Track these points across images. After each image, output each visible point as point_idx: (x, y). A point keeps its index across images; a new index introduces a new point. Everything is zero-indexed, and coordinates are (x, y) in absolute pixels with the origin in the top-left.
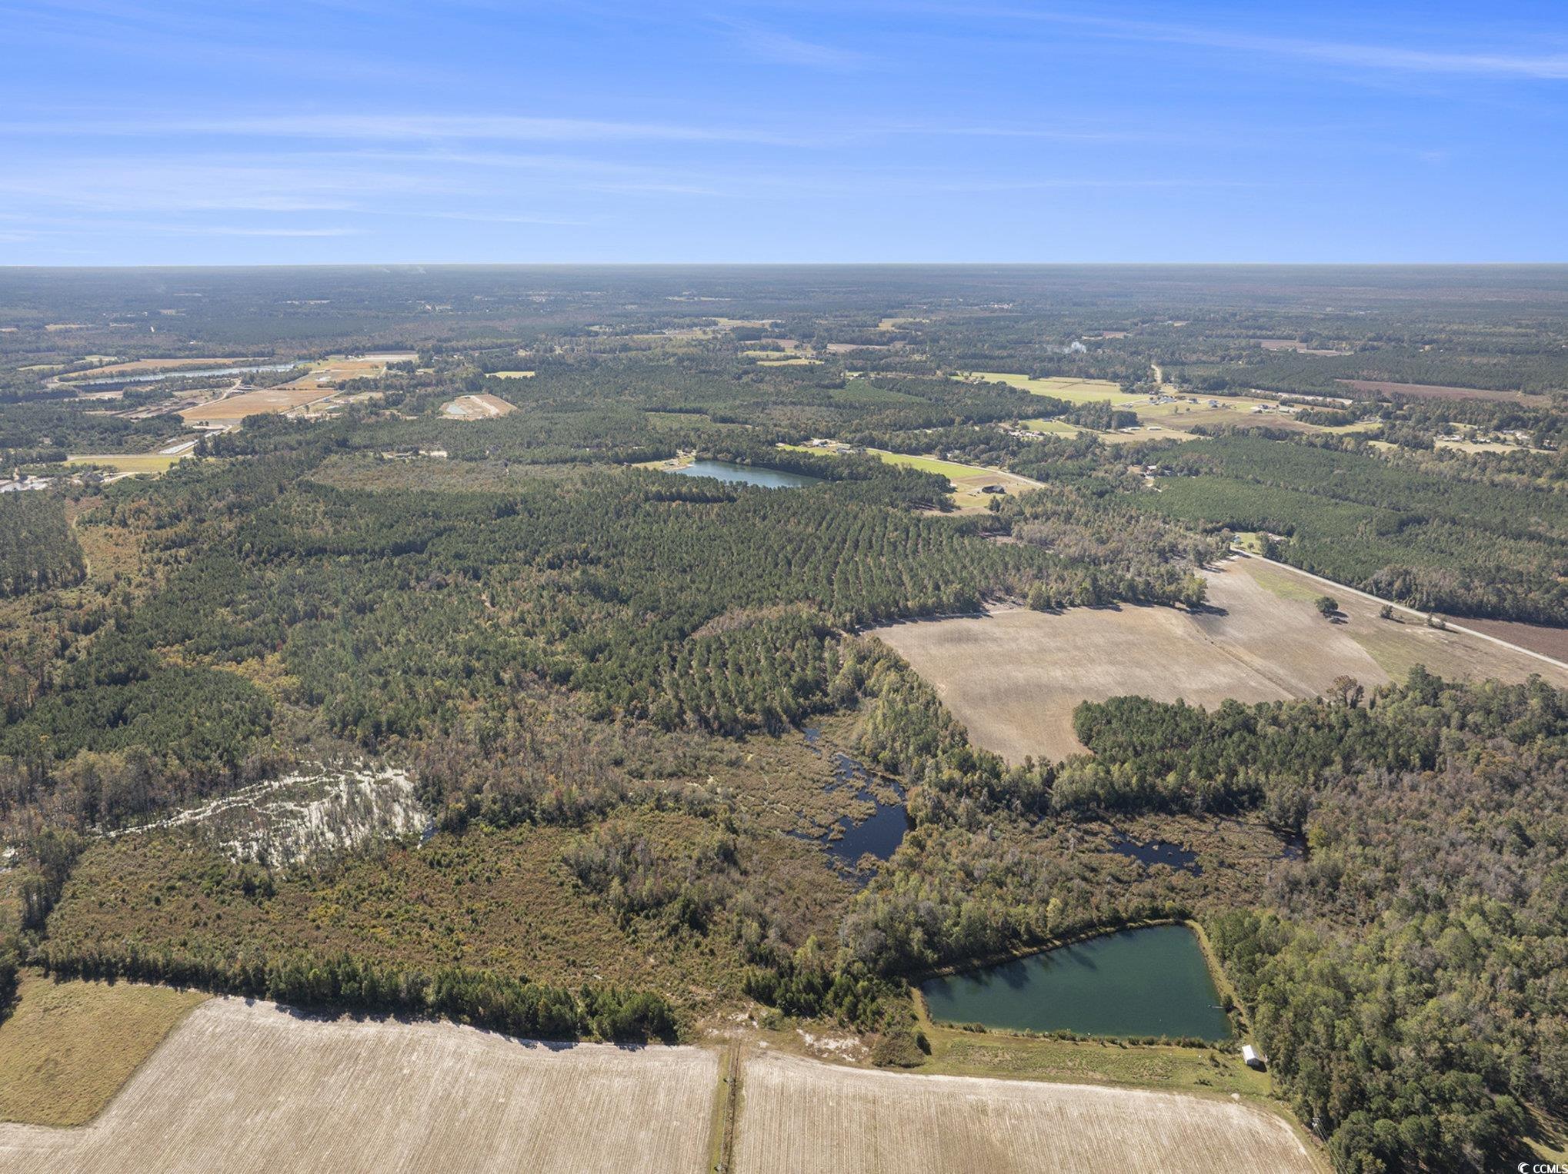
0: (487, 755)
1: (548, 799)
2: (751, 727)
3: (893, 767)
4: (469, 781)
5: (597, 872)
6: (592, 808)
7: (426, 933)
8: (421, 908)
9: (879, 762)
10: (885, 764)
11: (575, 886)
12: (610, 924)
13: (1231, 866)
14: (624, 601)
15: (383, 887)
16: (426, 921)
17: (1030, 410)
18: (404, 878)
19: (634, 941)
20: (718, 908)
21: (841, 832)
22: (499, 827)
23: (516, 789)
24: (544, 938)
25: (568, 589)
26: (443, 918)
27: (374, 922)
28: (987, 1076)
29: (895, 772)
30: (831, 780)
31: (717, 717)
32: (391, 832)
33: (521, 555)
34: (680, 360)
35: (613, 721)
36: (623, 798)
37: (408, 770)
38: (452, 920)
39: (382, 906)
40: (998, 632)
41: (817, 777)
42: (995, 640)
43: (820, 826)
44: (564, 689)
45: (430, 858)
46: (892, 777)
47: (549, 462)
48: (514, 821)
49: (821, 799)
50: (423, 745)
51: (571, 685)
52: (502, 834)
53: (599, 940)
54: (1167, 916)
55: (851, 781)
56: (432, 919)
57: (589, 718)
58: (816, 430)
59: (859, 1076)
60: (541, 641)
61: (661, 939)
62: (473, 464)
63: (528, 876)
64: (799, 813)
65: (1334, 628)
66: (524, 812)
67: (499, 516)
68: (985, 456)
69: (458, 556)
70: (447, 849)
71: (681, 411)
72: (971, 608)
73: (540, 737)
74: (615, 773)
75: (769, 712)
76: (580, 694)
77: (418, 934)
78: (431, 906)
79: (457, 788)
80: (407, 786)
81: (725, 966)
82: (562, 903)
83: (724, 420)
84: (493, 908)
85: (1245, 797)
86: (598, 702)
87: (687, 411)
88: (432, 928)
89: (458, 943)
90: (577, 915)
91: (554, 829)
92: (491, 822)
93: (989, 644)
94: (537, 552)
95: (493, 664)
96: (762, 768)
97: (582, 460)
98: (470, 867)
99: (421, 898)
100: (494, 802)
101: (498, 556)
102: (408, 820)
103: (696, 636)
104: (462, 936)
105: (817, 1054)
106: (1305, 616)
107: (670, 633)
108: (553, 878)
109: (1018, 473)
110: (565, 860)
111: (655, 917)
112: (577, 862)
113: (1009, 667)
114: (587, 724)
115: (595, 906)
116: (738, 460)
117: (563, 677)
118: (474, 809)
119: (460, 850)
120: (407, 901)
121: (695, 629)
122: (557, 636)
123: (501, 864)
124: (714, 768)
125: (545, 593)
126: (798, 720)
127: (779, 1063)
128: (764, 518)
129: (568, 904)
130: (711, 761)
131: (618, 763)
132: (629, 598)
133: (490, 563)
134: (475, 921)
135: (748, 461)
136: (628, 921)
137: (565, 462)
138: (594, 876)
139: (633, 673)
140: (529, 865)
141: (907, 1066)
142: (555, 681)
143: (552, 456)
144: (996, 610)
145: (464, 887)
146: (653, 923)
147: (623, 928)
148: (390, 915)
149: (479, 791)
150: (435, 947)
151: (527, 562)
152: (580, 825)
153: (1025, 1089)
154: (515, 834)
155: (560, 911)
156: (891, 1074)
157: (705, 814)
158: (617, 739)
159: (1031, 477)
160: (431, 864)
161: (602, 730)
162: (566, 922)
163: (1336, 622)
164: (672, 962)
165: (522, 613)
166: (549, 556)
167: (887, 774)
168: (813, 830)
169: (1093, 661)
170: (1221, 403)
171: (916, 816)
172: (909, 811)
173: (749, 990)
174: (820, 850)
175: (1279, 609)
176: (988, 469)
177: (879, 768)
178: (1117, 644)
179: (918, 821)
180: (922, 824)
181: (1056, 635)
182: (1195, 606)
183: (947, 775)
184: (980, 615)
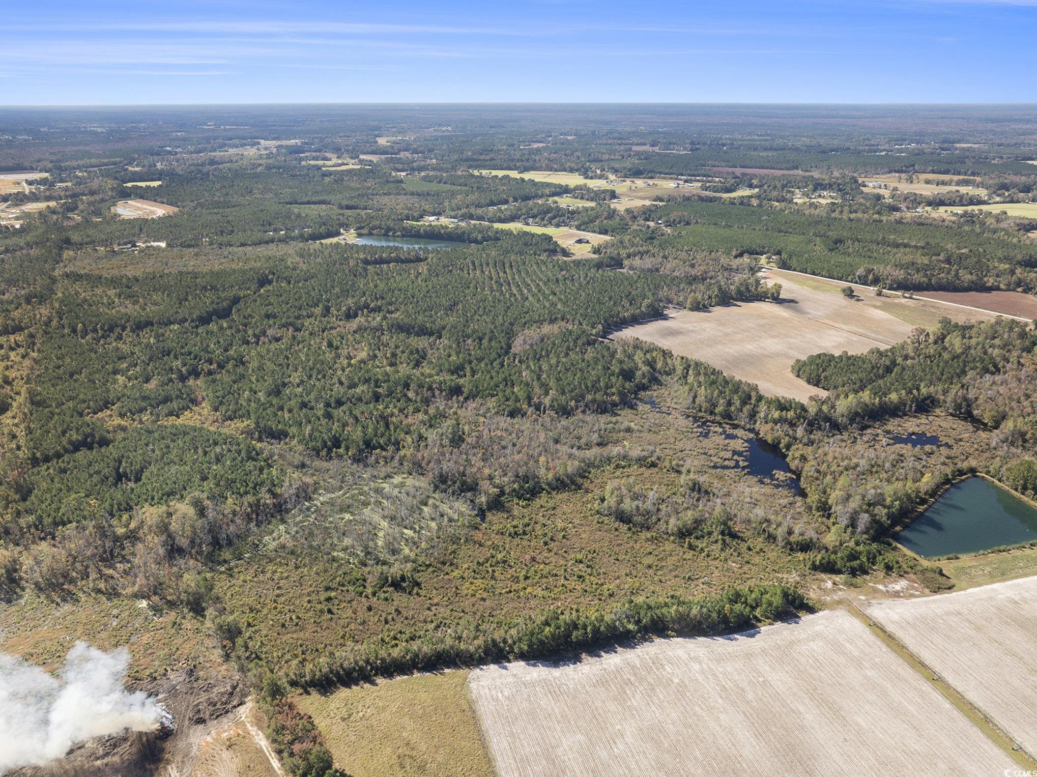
2: (614, 405)
3: (727, 416)
6: (575, 475)
9: (715, 414)
10: (721, 415)
12: (680, 548)
13: (961, 440)
14: (437, 334)
17: (547, 191)
19: (708, 556)
20: (732, 523)
22: (527, 500)
24: (649, 567)
27: (521, 585)
28: (992, 583)
29: (730, 418)
34: (268, 168)
35: (525, 415)
36: (587, 465)
39: (512, 572)
40: (689, 327)
41: (690, 430)
42: (692, 331)
43: (728, 459)
46: (732, 422)
47: (255, 244)
48: (535, 493)
49: (708, 443)
52: (534, 505)
53: (685, 559)
54: (965, 474)
58: (421, 211)
59: (934, 601)
61: (723, 549)
62: (193, 250)
63: (587, 528)
64: (705, 454)
65: (860, 303)
66: (535, 487)
68: (554, 221)
70: (511, 522)
71: (308, 203)
72: (657, 314)
75: (619, 393)
81: (780, 557)
82: (632, 542)
83: (349, 207)
84: (591, 555)
85: (928, 402)
86: (502, 404)
87: (314, 203)
90: (651, 547)
91: (566, 494)
92: (519, 497)
93: (693, 335)
96: (650, 430)
97: (278, 241)
100: (510, 482)
103: (515, 351)
104: (594, 579)
105: (896, 595)
106: (842, 300)
107: (499, 351)
108: (606, 526)
109: (584, 230)
110: (599, 513)
111: (702, 537)
112: (612, 513)
113: (719, 347)
114: (508, 420)
115: (656, 538)
116: (391, 234)
117: (457, 390)
119: (519, 521)
121: (509, 346)
126: (637, 395)
127: (884, 606)
129: (636, 541)
132: (439, 331)
135: (399, 233)
137: (266, 243)
140: (578, 521)
141: (950, 588)
144: (671, 313)
146: (706, 541)
147: (691, 549)
148: (526, 578)
152: (580, 487)
153: (1019, 585)
154: (543, 502)
155: (637, 547)
156: (946, 595)
157: (653, 465)
159: (594, 232)
161: (522, 423)
162: (650, 553)
163: (858, 300)
164: (748, 562)
167: (726, 421)
168: (726, 463)
169: (760, 337)
170: (651, 182)
171: (779, 443)
172: (770, 441)
173: (815, 568)
174: (745, 474)
175: (821, 296)
176: (561, 228)
177: (718, 418)
178: (763, 326)
179: (782, 445)
180: (788, 447)
181: (724, 325)
182: (777, 299)
183: (776, 414)
184: (665, 318)
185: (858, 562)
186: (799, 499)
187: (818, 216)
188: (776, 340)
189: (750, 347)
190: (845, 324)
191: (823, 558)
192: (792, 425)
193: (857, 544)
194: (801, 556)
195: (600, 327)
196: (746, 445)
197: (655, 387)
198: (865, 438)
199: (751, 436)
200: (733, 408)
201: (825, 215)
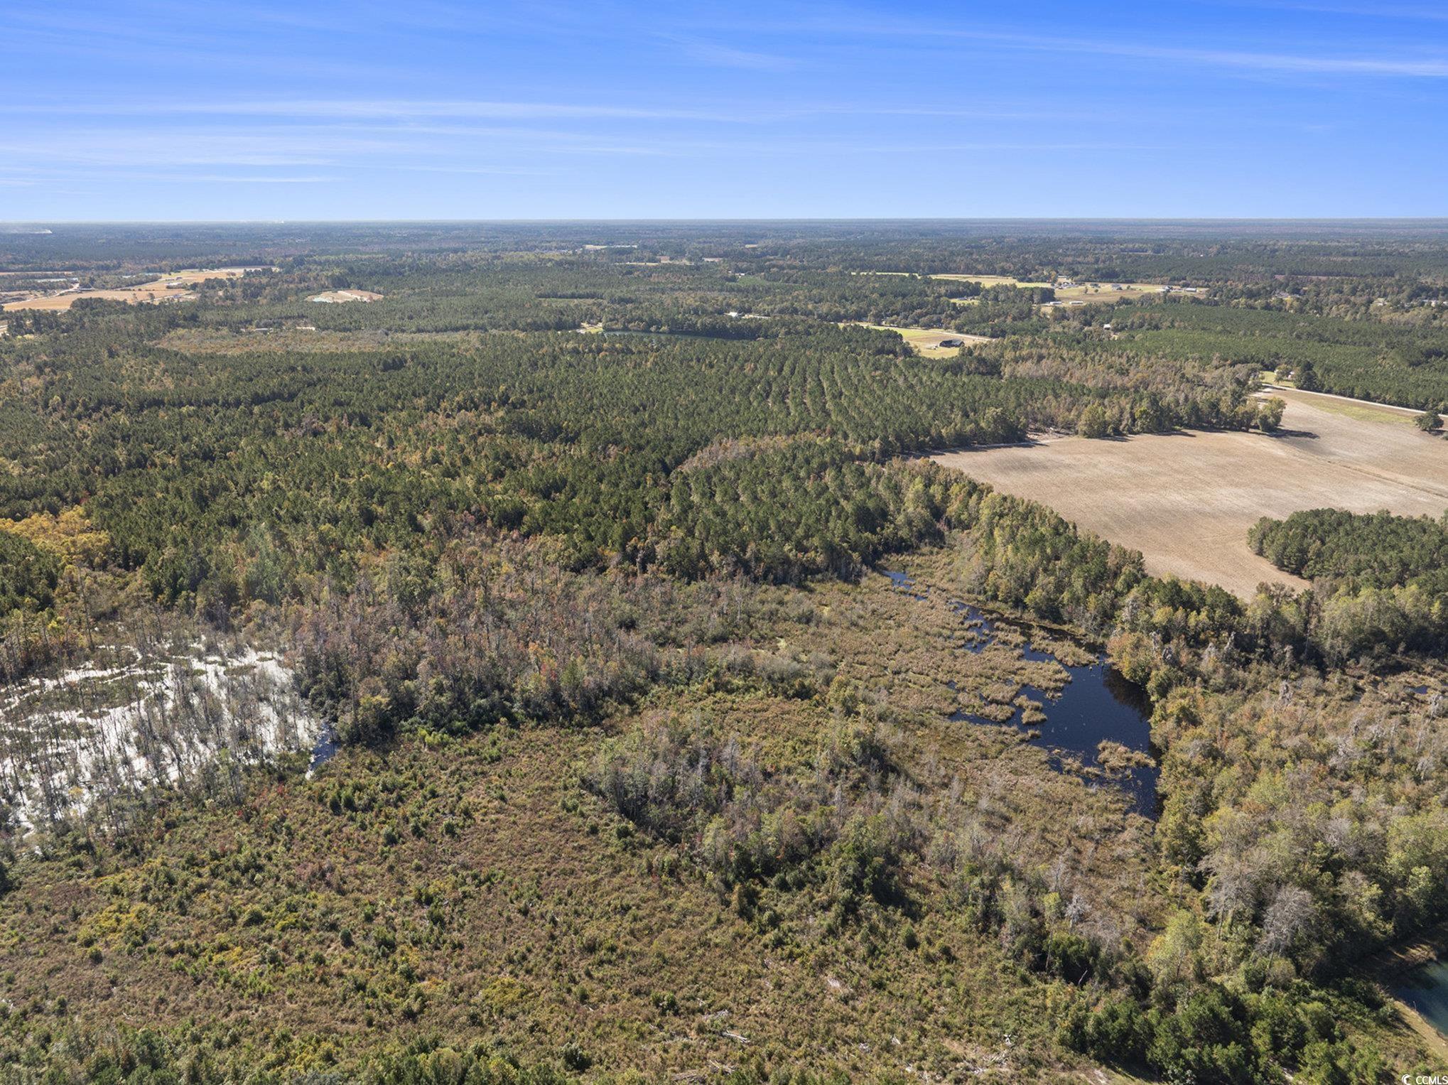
0: (415, 621)
1: (531, 683)
2: (809, 570)
3: (1051, 612)
4: (391, 659)
5: (660, 804)
6: (608, 693)
7: (336, 955)
8: (321, 898)
9: (1025, 607)
10: (1038, 610)
11: (623, 833)
12: (716, 909)
14: (572, 439)
15: (241, 859)
16: (333, 927)
18: (283, 837)
19: (779, 943)
20: (909, 858)
21: (1037, 709)
22: (453, 733)
23: (475, 668)
24: (591, 948)
25: (490, 430)
26: (369, 919)
27: (222, 937)
29: (1057, 618)
30: (970, 634)
31: (758, 559)
32: (256, 752)
33: (421, 402)
35: (602, 570)
36: (654, 677)
37: (282, 652)
38: (389, 921)
39: (238, 899)
40: (1067, 459)
41: (946, 632)
42: (1069, 466)
43: (998, 702)
44: (515, 534)
45: (331, 795)
46: (1055, 626)
47: (437, 331)
48: (481, 721)
49: (971, 663)
50: (308, 611)
51: (524, 529)
52: (458, 746)
53: (706, 944)
55: (1001, 634)
56: (346, 923)
57: (565, 568)
58: (729, 305)
60: (470, 481)
61: (832, 932)
62: (347, 334)
63: (526, 818)
64: (949, 684)
66: (493, 707)
67: (385, 370)
68: (923, 320)
69: (338, 403)
70: (363, 777)
72: (1013, 435)
73: (495, 592)
74: (632, 640)
75: (830, 549)
76: (541, 539)
77: (320, 960)
78: (342, 892)
79: (370, 671)
80: (281, 675)
81: (990, 985)
82: (605, 870)
83: (623, 302)
84: (470, 888)
86: (575, 545)
88: (348, 942)
89: (409, 976)
90: (643, 892)
91: (552, 732)
92: (437, 725)
93: (1065, 471)
94: (443, 397)
95: (404, 507)
96: (855, 624)
97: (476, 328)
98: (410, 808)
99: (321, 875)
100: (440, 690)
101: (392, 402)
102: (286, 730)
103: (686, 468)
104: (415, 957)
106: (1413, 437)
107: (650, 467)
108: (575, 820)
109: (967, 333)
110: (587, 784)
111: (800, 885)
112: (618, 788)
113: (1110, 493)
114: (566, 577)
115: (673, 870)
117: (513, 519)
118: (404, 706)
119: (387, 777)
120: (291, 885)
121: (679, 461)
122: (489, 477)
123: (468, 799)
124: (781, 626)
125: (461, 437)
126: (873, 559)
128: (711, 366)
129: (617, 870)
130: (772, 616)
131: (630, 625)
132: (578, 434)
133: (381, 409)
134: (437, 920)
136: (751, 897)
137: (456, 329)
138: (653, 811)
139: (615, 509)
140: (521, 798)
142: (501, 526)
143: (441, 324)
144: (1044, 439)
145: (406, 847)
146: (801, 898)
147: (744, 913)
148: (256, 919)
149: (410, 674)
150: (360, 987)
151: (428, 409)
152: (597, 722)
154: (483, 742)
155: (605, 886)
157: (804, 693)
158: (615, 592)
159: (979, 335)
160: (335, 807)
161: (588, 584)
162: (626, 909)
164: (879, 986)
165: (435, 452)
166: (459, 398)
167: (1046, 623)
168: (991, 710)
169: (1208, 484)
170: (1124, 286)
171: (1147, 678)
172: (1126, 674)
173: (1079, 1041)
174: (1023, 741)
175: (1370, 430)
176: (931, 331)
177: (1029, 616)
178: (1223, 467)
179: (1151, 685)
180: (1164, 690)
181: (1140, 460)
182: (1272, 428)
183: (1160, 615)
184: (1029, 444)
185: (1233, 1049)
186: (1137, 819)
187: (1406, 323)
188: (1240, 491)
189: (1176, 498)
190: (1410, 475)
191: (1113, 1015)
192: (1196, 642)
193: (1256, 983)
194: (1055, 990)
195: (877, 444)
196: (1064, 675)
197: (926, 549)
198: (1385, 693)
199: (1086, 657)
200: (1066, 596)
201: (1420, 322)
